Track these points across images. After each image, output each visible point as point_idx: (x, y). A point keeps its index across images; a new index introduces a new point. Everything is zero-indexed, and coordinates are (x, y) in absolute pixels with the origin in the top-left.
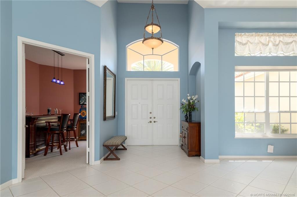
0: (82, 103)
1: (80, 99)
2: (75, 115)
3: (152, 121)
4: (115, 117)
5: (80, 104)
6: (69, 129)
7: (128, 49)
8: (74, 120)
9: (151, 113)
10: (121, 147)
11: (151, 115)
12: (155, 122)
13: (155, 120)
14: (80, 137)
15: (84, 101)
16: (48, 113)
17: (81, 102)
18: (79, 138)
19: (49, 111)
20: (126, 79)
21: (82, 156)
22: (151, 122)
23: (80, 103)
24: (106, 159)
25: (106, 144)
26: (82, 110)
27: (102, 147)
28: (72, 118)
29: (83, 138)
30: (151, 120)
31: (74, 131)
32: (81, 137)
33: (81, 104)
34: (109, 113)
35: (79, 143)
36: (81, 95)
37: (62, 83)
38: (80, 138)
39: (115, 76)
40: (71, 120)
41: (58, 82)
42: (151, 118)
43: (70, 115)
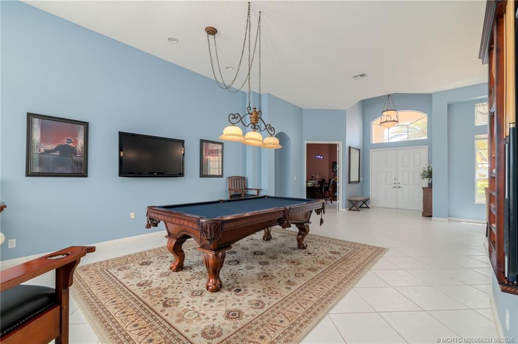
0: (335, 171)
1: (334, 167)
2: (330, 180)
3: (397, 186)
4: (359, 181)
5: (333, 171)
6: (326, 190)
7: (373, 125)
8: (329, 184)
9: (395, 179)
10: (364, 205)
11: (395, 181)
12: (399, 187)
13: (399, 185)
19: (312, 177)
20: (371, 151)
21: (335, 207)
22: (395, 187)
24: (350, 210)
25: (350, 199)
26: (334, 176)
27: (347, 201)
28: (328, 182)
29: (334, 198)
30: (395, 185)
31: (329, 191)
34: (354, 178)
35: (332, 202)
36: (334, 164)
37: (321, 157)
39: (360, 150)
40: (327, 184)
41: (319, 157)
42: (395, 184)
43: (326, 179)
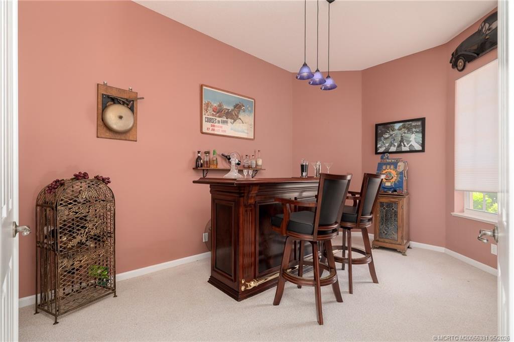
0: (381, 150)
1: (378, 139)
2: (368, 178)
6: (349, 225)
8: (363, 195)
14: (378, 238)
15: (387, 145)
16: (302, 174)
17: (380, 147)
18: (376, 243)
19: (303, 168)
23: (376, 149)
26: (384, 167)
32: (382, 240)
33: (378, 151)
38: (378, 241)
40: (354, 195)
43: (349, 177)
